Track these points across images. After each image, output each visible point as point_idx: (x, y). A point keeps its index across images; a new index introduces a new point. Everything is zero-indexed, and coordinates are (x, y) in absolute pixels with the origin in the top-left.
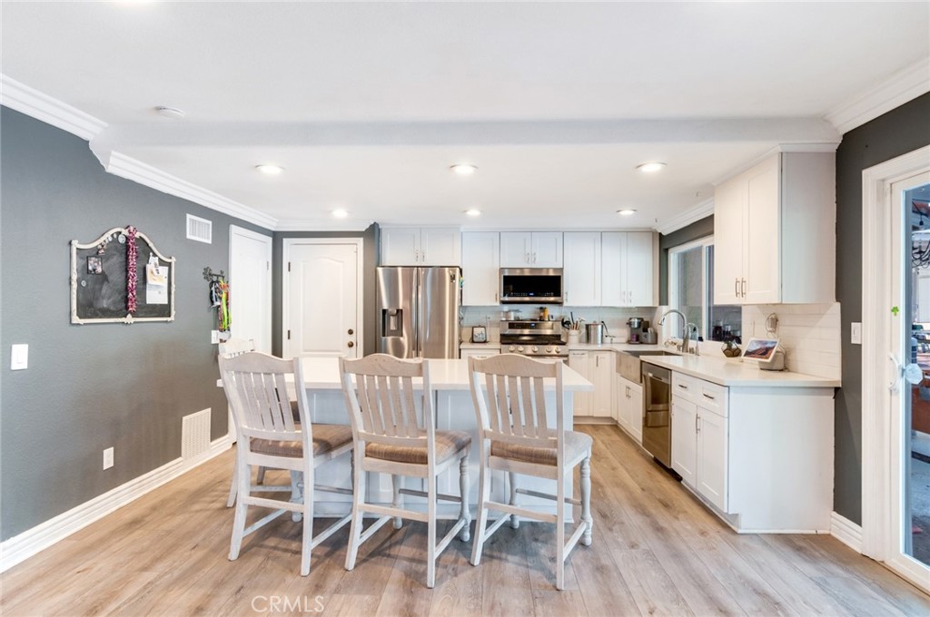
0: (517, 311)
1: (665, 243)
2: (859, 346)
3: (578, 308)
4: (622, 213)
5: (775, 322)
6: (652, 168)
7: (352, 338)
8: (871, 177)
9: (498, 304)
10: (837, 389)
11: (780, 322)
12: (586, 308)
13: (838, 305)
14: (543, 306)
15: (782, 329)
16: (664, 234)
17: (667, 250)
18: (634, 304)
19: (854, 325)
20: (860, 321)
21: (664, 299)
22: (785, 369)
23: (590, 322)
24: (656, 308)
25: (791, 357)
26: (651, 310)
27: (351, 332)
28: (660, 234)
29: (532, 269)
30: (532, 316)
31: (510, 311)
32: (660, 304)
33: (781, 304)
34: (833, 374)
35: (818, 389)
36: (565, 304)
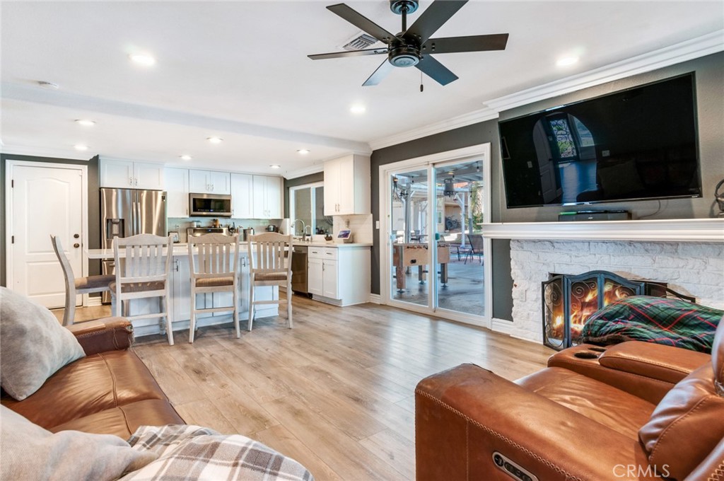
0: (198, 221)
1: (287, 184)
2: (379, 230)
3: (239, 219)
4: (273, 167)
5: (348, 223)
6: (304, 152)
7: (78, 241)
8: (382, 168)
9: (188, 216)
10: (372, 247)
11: (351, 223)
12: (244, 219)
13: (372, 215)
14: (216, 218)
15: (351, 226)
16: (288, 179)
17: (288, 188)
18: (271, 218)
19: (377, 222)
20: (379, 220)
21: (287, 215)
22: (352, 242)
23: (246, 227)
24: (282, 220)
25: (355, 237)
26: (279, 221)
27: (76, 236)
28: (285, 179)
29: (208, 195)
30: (208, 225)
31: (193, 222)
32: (285, 217)
33: (354, 215)
34: (370, 241)
35: (365, 247)
36: (232, 217)
